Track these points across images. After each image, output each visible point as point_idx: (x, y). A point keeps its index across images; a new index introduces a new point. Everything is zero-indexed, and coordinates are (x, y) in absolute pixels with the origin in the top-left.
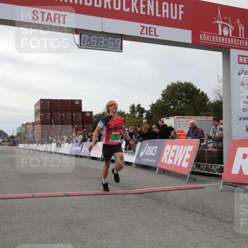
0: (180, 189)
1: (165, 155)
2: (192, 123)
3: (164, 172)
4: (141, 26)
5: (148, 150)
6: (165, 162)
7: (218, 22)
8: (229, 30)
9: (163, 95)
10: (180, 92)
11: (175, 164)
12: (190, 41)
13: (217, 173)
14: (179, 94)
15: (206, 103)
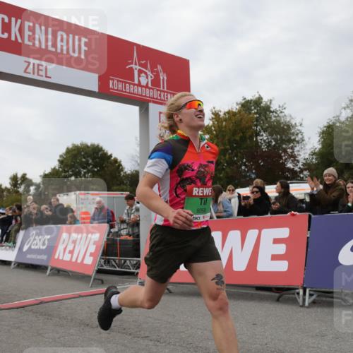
0: (80, 296)
1: (60, 248)
2: (99, 203)
3: (58, 272)
4: (26, 62)
5: (35, 242)
6: (61, 258)
7: (133, 66)
8: (147, 78)
9: (61, 162)
10: (84, 158)
11: (74, 260)
12: (96, 89)
13: (132, 270)
14: (84, 160)
15: (119, 173)
